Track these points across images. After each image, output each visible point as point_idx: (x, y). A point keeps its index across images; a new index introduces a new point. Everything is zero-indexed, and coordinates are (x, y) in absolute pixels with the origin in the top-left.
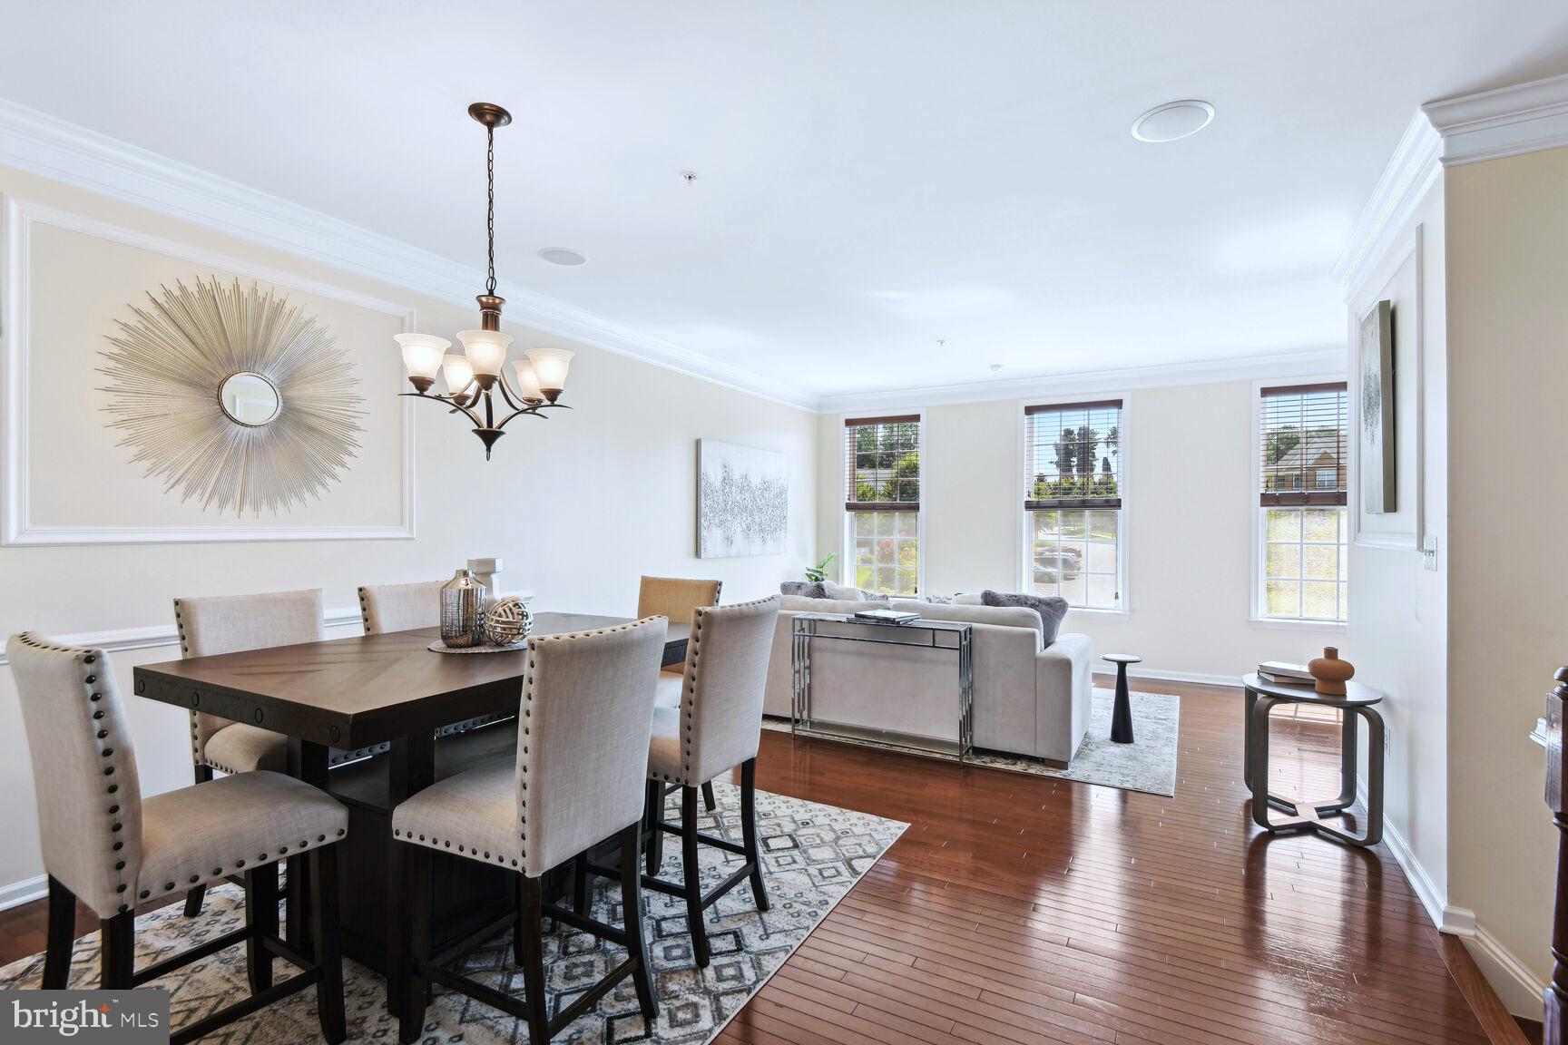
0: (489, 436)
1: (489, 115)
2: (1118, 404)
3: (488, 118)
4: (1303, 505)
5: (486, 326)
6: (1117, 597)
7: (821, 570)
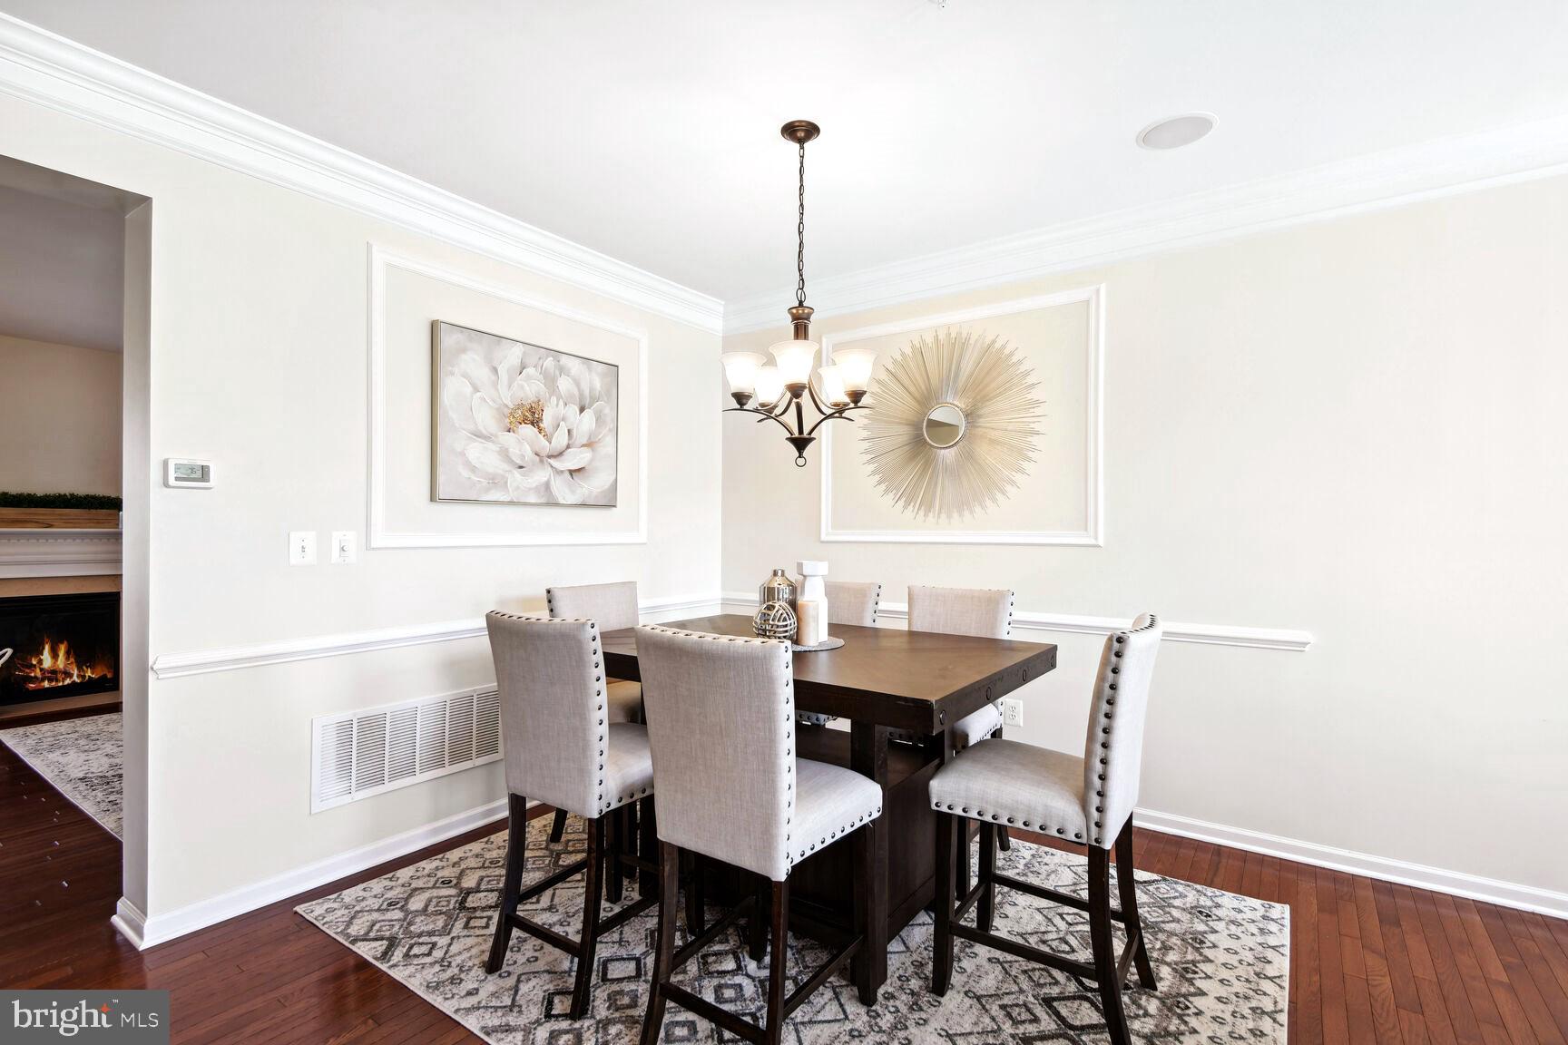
0: (800, 443)
1: (801, 132)
3: (801, 134)
5: (797, 336)
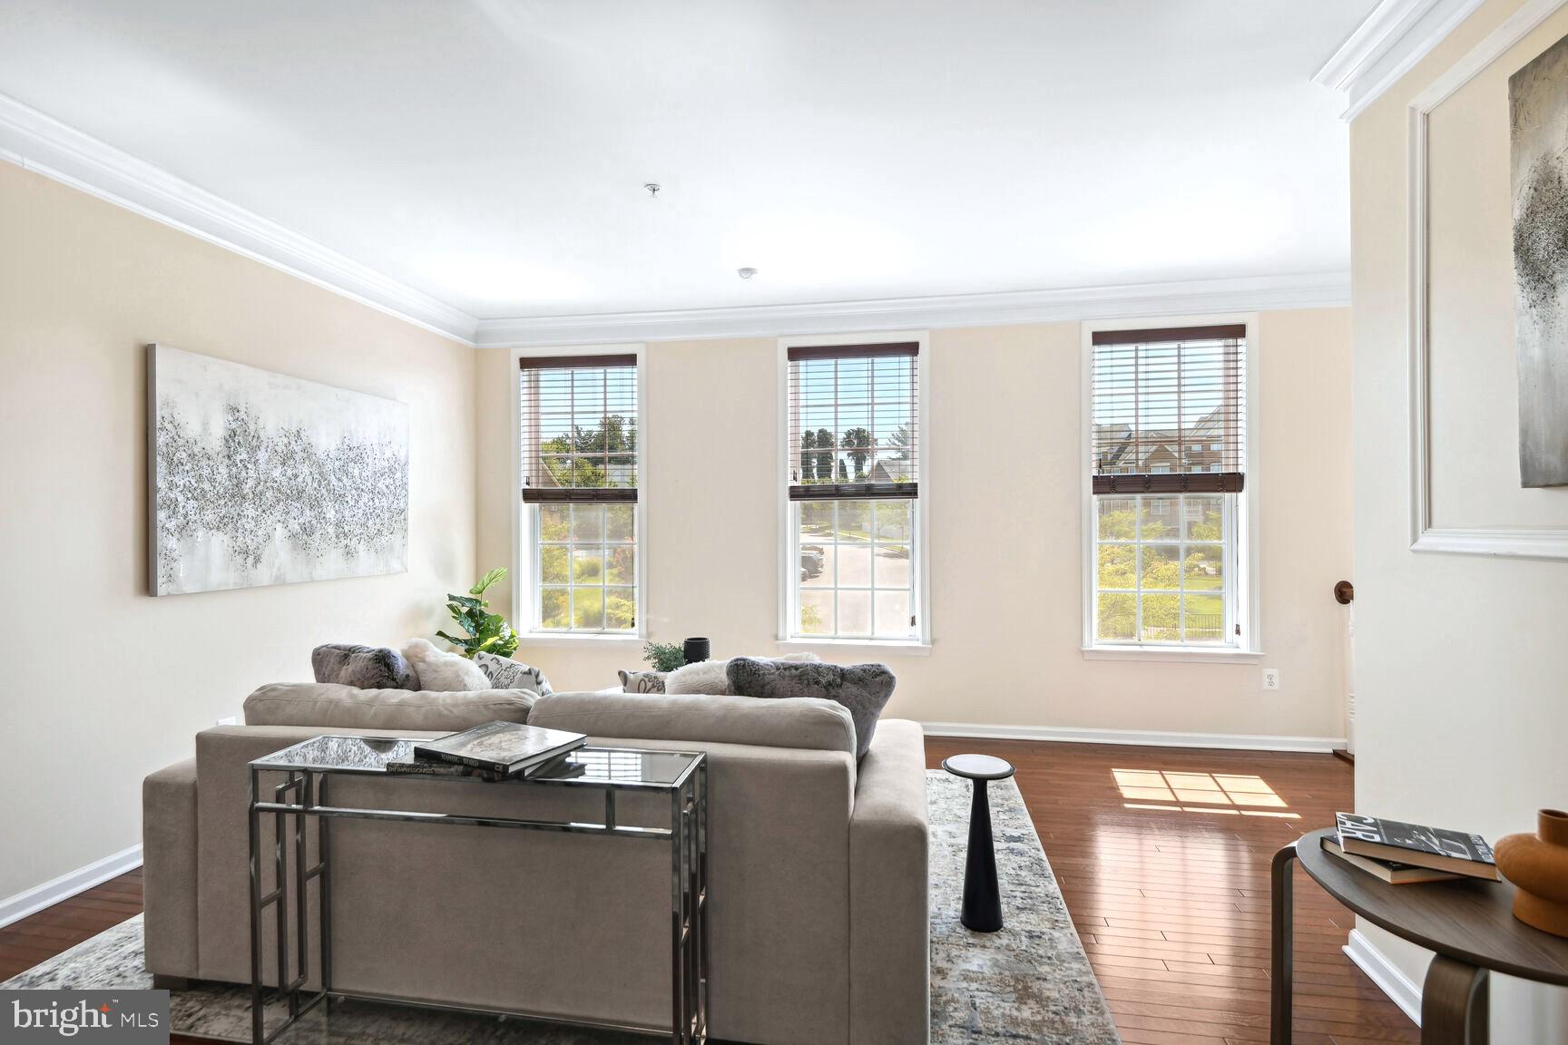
2: (911, 349)
4: (1181, 492)
6: (913, 623)
7: (478, 597)
